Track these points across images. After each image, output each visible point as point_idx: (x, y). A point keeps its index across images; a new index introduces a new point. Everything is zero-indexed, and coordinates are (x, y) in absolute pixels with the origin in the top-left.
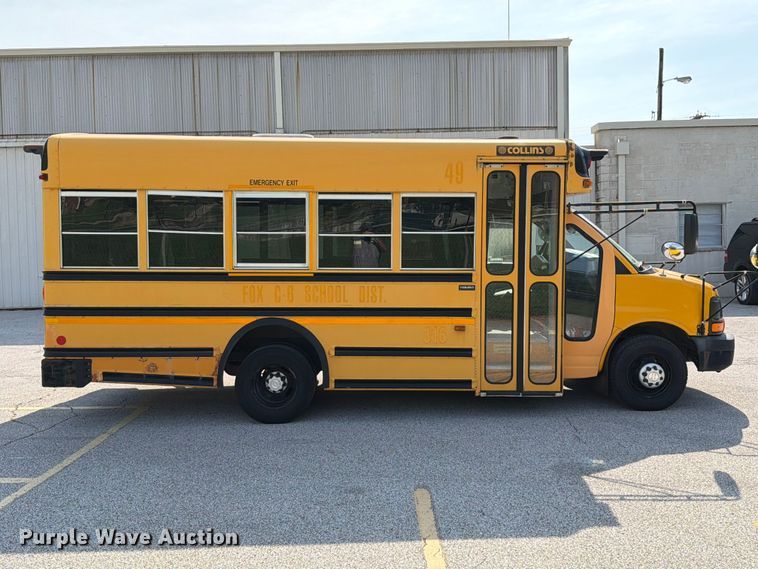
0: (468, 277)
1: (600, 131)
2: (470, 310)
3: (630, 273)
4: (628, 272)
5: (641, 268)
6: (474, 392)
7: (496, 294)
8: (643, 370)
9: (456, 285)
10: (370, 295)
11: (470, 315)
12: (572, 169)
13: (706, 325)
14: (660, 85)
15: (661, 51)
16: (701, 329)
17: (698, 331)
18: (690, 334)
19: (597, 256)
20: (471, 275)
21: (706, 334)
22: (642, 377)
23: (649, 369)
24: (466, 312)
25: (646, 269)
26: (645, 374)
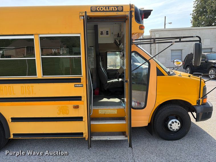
0: (79, 80)
1: (151, 31)
2: (81, 97)
3: (164, 75)
4: (163, 75)
5: (169, 73)
6: (85, 138)
7: (108, 82)
8: (170, 122)
9: (72, 85)
10: (27, 90)
11: (81, 100)
12: (133, 19)
13: (201, 100)
14: (165, 25)
15: (165, 17)
16: (198, 102)
17: (197, 103)
18: (193, 105)
19: (148, 67)
20: (80, 79)
21: (201, 104)
22: (169, 126)
23: (173, 123)
24: (79, 98)
25: (171, 73)
26: (171, 125)
